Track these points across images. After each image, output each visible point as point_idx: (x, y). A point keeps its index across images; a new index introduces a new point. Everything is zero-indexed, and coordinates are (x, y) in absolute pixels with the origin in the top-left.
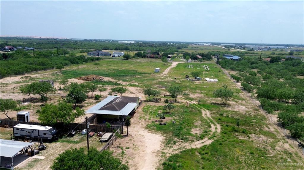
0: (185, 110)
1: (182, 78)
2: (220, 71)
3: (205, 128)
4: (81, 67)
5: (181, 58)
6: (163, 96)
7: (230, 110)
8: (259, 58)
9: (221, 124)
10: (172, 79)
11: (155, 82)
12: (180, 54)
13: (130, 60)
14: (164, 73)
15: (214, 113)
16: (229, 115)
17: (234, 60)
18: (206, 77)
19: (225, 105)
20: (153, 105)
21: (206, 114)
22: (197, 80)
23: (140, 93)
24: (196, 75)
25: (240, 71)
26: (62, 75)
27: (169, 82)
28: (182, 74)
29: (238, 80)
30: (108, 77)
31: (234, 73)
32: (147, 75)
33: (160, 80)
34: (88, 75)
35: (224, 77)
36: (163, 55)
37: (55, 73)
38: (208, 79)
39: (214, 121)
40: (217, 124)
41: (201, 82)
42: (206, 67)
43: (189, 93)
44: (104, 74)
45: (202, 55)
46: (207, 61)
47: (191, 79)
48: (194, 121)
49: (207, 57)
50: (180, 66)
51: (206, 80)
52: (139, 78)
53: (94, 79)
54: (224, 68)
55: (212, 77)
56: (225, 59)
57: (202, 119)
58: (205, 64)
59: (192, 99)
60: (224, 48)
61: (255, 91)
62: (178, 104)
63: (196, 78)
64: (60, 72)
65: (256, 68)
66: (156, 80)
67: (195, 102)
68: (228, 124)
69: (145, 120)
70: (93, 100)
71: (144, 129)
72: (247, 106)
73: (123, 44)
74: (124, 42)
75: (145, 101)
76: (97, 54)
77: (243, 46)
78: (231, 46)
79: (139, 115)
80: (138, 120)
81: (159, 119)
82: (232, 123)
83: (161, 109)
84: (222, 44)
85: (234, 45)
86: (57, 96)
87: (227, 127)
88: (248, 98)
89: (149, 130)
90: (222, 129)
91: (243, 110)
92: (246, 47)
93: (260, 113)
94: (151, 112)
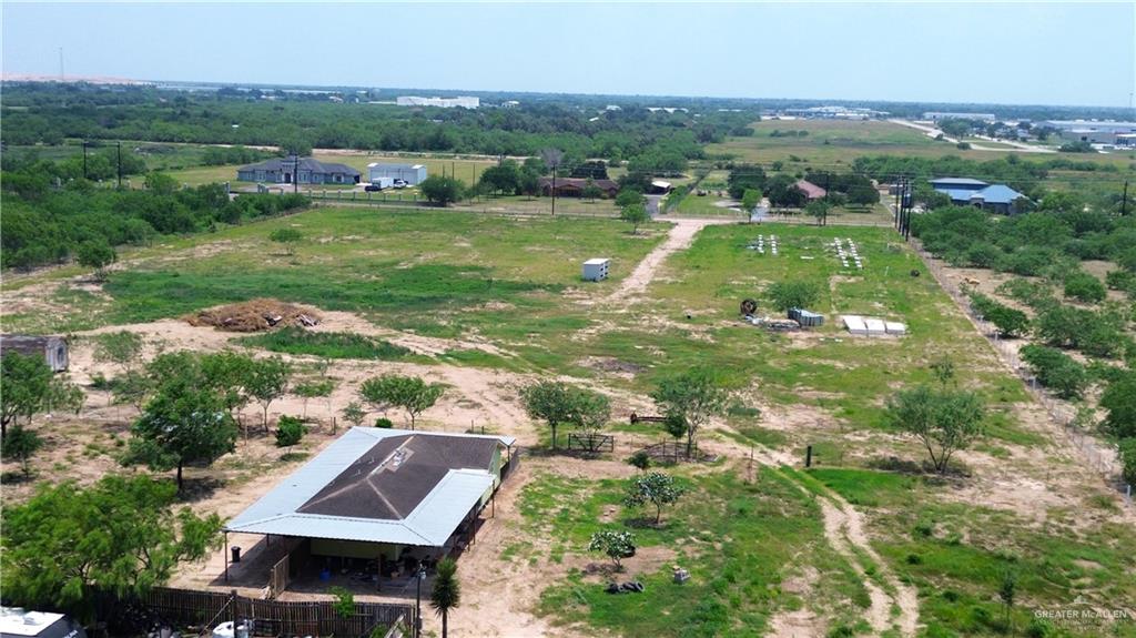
0: (736, 505)
1: (720, 316)
2: (915, 274)
3: (837, 610)
4: (207, 250)
5: (715, 193)
6: (626, 420)
7: (966, 506)
8: (1115, 198)
9: (919, 585)
10: (670, 319)
11: (582, 336)
12: (712, 169)
13: (456, 208)
14: (630, 284)
15: (884, 521)
16: (964, 531)
17: (993, 208)
18: (844, 308)
19: (944, 472)
20: (574, 474)
21: (844, 529)
22: (800, 327)
23: (507, 406)
24: (791, 300)
25: (1019, 270)
26: (107, 298)
27: (654, 340)
28: (724, 290)
29: (1008, 324)
30: (343, 309)
31: (987, 284)
32: (542, 295)
33: (610, 326)
34: (240, 299)
35: (939, 305)
36: (624, 182)
37: (74, 287)
38: (855, 322)
39: (884, 568)
40: (901, 587)
41: (821, 336)
42: (846, 246)
43: (756, 404)
44: (324, 295)
45: (822, 180)
46: (853, 210)
47: (767, 319)
48: (781, 571)
49: (850, 190)
50: (711, 242)
51: (846, 328)
52: (500, 312)
53: (273, 323)
54: (939, 253)
55: (878, 305)
56: (942, 202)
57: (824, 560)
58: (842, 232)
59: (773, 440)
60: (939, 138)
61: (1094, 392)
62: (703, 470)
63: (792, 316)
64: (98, 282)
65: (1102, 255)
66: (590, 324)
67: (785, 458)
68: (957, 586)
69: (533, 562)
70: (267, 444)
71: (525, 617)
72: (1053, 481)
73: (419, 114)
74: (425, 102)
75: (534, 452)
76: (288, 176)
77: (1034, 125)
78: (973, 124)
79: (503, 532)
80: (500, 563)
81: (603, 560)
82: (975, 578)
83: (613, 500)
84: (928, 115)
85: (991, 119)
86: (87, 421)
87: (948, 606)
88: (1060, 433)
89: (556, 624)
90: (923, 613)
91: (1033, 505)
92: (1051, 129)
93: (1117, 520)
94: (564, 517)
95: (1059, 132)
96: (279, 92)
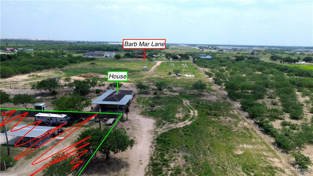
0: (170, 100)
1: (166, 75)
2: (196, 69)
3: (186, 113)
4: (79, 66)
5: (163, 57)
6: (152, 89)
7: (204, 99)
8: (227, 57)
9: (198, 110)
10: (158, 75)
11: (144, 78)
12: (162, 54)
13: (120, 59)
14: (151, 71)
15: (192, 102)
16: (204, 103)
17: (208, 59)
18: (185, 74)
19: (200, 95)
20: (144, 97)
21: (186, 103)
22: (178, 76)
23: (133, 88)
24: (177, 72)
25: (211, 68)
26: (64, 73)
27: (155, 78)
28: (166, 71)
29: (210, 75)
30: (104, 74)
31: (207, 70)
32: (136, 72)
33: (148, 77)
34: (86, 73)
35: (199, 73)
36: (148, 56)
37: (58, 72)
38: (187, 75)
39: (192, 108)
40: (195, 110)
41: (181, 77)
42: (185, 65)
43: (172, 87)
44: (100, 72)
45: (181, 55)
46: (186, 60)
47: (173, 75)
48: (177, 108)
49: (185, 57)
50: (163, 64)
51: (185, 76)
52: (130, 75)
53: (92, 76)
54: (199, 66)
55: (190, 73)
56: (199, 58)
57: (183, 107)
58: (184, 63)
59: (175, 92)
60: (199, 49)
61: (223, 84)
62: (165, 96)
63: (177, 75)
64: (62, 71)
65: (225, 66)
66: (145, 76)
67: (177, 94)
68: (203, 110)
69: (139, 108)
70: (94, 93)
71: (139, 115)
72: (217, 96)
73: (112, 46)
74: (113, 44)
75: (137, 94)
76: (91, 55)
77: (214, 47)
78: (204, 47)
79: (134, 104)
80: (134, 108)
81: (150, 107)
82: (206, 109)
83: (151, 100)
84: (197, 46)
85: (207, 46)
86: (64, 91)
87: (202, 112)
88: (218, 90)
89: (143, 116)
90: (198, 113)
91: (214, 99)
92: (216, 48)
93: (227, 101)
94: (143, 102)
95: (218, 48)
96: (88, 42)
